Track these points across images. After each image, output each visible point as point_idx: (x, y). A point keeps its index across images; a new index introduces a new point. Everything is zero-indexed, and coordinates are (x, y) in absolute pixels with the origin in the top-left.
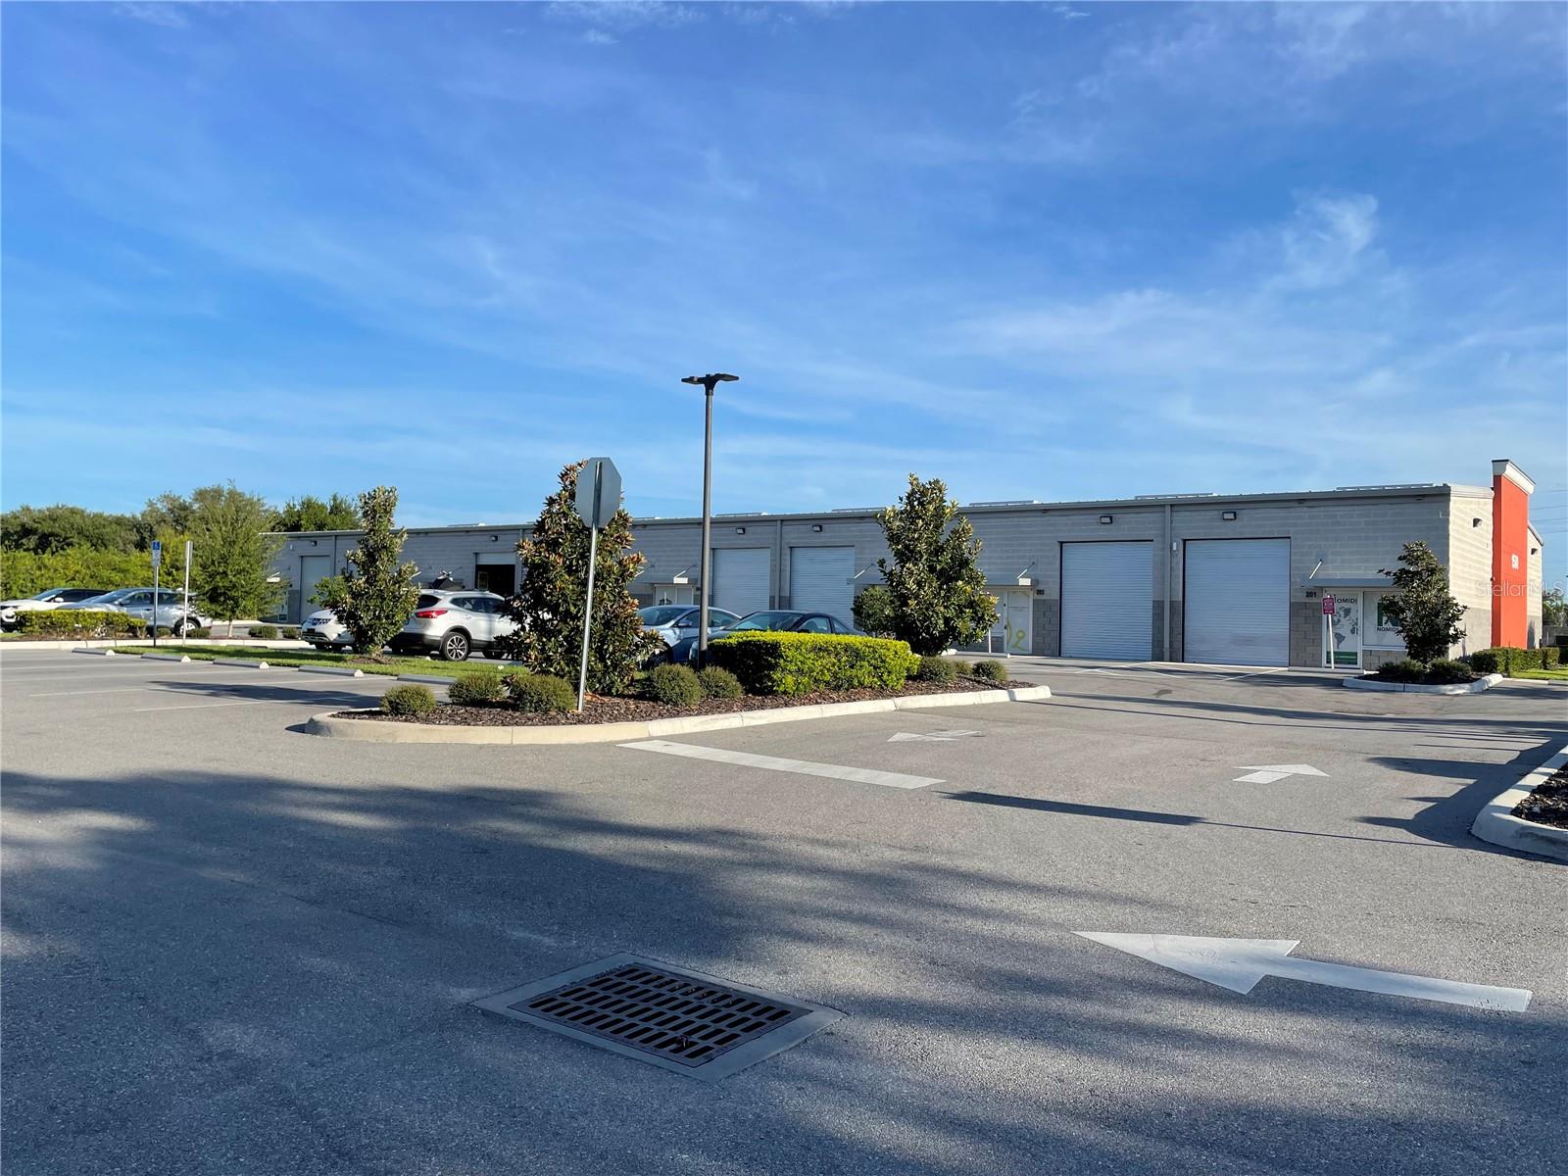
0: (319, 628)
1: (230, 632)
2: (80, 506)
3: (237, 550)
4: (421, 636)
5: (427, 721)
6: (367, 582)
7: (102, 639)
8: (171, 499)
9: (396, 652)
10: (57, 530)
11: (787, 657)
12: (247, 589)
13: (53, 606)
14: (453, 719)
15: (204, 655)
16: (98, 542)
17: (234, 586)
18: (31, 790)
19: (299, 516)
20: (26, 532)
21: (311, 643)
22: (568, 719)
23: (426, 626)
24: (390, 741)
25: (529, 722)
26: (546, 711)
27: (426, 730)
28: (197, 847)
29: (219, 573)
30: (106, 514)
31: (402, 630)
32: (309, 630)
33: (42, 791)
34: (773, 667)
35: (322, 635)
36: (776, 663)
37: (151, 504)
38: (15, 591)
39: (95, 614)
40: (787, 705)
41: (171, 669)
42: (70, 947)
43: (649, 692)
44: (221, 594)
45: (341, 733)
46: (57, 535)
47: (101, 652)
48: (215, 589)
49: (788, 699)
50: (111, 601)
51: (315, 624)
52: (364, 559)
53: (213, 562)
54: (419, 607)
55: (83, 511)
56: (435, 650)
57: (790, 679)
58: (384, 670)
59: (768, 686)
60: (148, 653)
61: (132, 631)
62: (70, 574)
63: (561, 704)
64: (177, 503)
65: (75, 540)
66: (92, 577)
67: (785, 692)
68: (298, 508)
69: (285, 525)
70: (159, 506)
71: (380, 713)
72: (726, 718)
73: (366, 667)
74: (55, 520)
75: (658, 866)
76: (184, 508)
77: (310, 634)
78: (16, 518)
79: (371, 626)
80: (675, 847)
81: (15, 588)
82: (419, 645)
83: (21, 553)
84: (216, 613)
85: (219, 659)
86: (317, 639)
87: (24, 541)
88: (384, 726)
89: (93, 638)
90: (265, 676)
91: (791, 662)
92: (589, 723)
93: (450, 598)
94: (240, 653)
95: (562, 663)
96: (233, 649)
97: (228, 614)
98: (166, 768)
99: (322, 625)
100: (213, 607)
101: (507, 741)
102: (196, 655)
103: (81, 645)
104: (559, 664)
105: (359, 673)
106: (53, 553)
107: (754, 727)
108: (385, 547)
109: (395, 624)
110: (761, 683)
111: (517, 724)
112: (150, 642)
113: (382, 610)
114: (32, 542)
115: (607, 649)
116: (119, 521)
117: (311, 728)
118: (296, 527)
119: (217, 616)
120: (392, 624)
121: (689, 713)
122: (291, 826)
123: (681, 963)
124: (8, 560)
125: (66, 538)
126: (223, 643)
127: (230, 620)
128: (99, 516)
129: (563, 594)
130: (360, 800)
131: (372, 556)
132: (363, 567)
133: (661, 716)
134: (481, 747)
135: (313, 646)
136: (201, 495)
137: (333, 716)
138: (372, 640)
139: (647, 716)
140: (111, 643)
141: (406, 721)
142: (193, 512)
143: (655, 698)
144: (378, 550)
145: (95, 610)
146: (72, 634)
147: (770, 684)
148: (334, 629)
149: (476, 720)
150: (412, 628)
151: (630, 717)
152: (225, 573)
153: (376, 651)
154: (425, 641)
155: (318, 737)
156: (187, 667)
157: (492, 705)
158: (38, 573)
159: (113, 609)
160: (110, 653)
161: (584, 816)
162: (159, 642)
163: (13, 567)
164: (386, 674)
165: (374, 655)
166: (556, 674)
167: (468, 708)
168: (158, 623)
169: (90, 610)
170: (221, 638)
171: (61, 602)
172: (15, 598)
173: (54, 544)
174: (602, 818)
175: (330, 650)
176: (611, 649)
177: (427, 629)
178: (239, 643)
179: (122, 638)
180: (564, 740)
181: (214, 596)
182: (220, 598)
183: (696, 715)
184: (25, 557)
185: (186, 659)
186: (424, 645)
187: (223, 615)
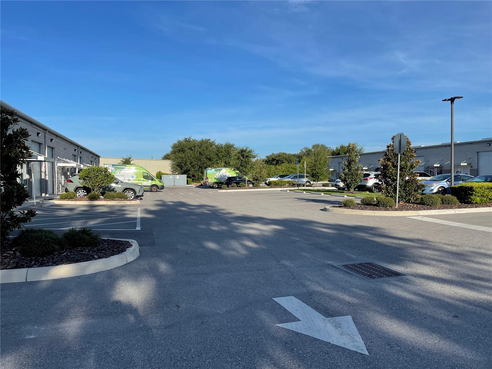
0: (338, 184)
1: (318, 185)
2: (285, 152)
3: (318, 163)
4: (365, 186)
5: (352, 209)
6: (348, 170)
7: (287, 187)
8: (306, 148)
9: (359, 190)
10: (280, 159)
11: (477, 191)
12: (321, 173)
13: (277, 179)
14: (359, 209)
15: (309, 191)
16: (290, 161)
17: (318, 173)
18: (264, 221)
19: (340, 151)
20: (273, 160)
21: (336, 188)
22: (392, 209)
23: (367, 182)
24: (343, 213)
25: (381, 210)
26: (386, 207)
27: (351, 211)
28: (291, 233)
29: (314, 169)
30: (291, 154)
31: (359, 184)
32: (335, 184)
33: (266, 221)
34: (472, 194)
35: (339, 186)
36: (472, 193)
37: (301, 150)
38: (271, 176)
39: (285, 181)
40: (476, 207)
41: (301, 195)
42: (264, 247)
43: (422, 202)
44: (315, 175)
45: (331, 211)
46: (280, 160)
47: (286, 191)
48: (313, 174)
49: (477, 205)
50: (289, 178)
51: (337, 183)
52: (347, 164)
53: (312, 167)
54: (364, 177)
55: (286, 153)
56: (370, 190)
57: (478, 199)
58: (353, 195)
59: (469, 201)
60: (296, 191)
61: (294, 185)
62: (283, 170)
63: (391, 205)
64: (308, 150)
65: (284, 161)
66: (288, 171)
67: (476, 203)
68: (339, 148)
69: (336, 153)
70: (304, 151)
71: (342, 206)
72: (449, 211)
73: (348, 195)
74: (279, 156)
75: (393, 245)
76: (310, 151)
77: (336, 186)
78: (271, 156)
79: (350, 183)
80: (401, 242)
81: (271, 175)
82: (365, 188)
83: (272, 166)
84: (314, 180)
85: (312, 192)
86: (337, 187)
87: (273, 162)
88: (341, 210)
89: (285, 187)
90: (323, 197)
91: (478, 193)
92: (399, 211)
93: (374, 174)
94: (318, 191)
95: (393, 193)
96: (317, 190)
97: (317, 180)
98: (291, 217)
99: (339, 183)
100: (313, 178)
101: (373, 215)
102: (308, 191)
103: (282, 189)
104: (392, 194)
105: (346, 196)
106: (279, 165)
107: (459, 214)
108: (353, 160)
109: (357, 182)
110: (467, 200)
111: (377, 210)
112: (297, 188)
113: (353, 178)
114: (274, 162)
115: (407, 189)
116: (294, 155)
117: (325, 210)
118: (339, 154)
119: (314, 181)
120: (356, 182)
121: (435, 209)
122: (312, 230)
123: (382, 264)
124: (269, 167)
125: (282, 161)
126: (315, 188)
127: (317, 182)
128: (290, 154)
129: (392, 174)
130: (329, 226)
131: (350, 163)
132: (347, 166)
133: (424, 209)
134: (366, 216)
135: (337, 189)
136: (314, 147)
137: (330, 207)
138: (351, 187)
139: (420, 209)
140: (289, 188)
141: (347, 208)
142: (312, 152)
143: (424, 204)
144: (352, 161)
145: (286, 180)
146: (281, 186)
147: (470, 200)
148: (341, 184)
149: (366, 209)
150: (362, 183)
151: (413, 209)
152: (315, 169)
153: (352, 190)
154: (367, 187)
155: (326, 212)
156: (305, 194)
157: (372, 205)
158: (276, 171)
159: (290, 180)
160: (288, 191)
161: (382, 233)
162: (299, 188)
163: (270, 169)
164: (354, 197)
165: (351, 191)
166: (391, 197)
167: (365, 206)
168: (299, 183)
169: (285, 180)
170: (315, 187)
171: (279, 178)
172: (271, 177)
173: (280, 163)
174: (386, 234)
175: (341, 190)
176: (408, 189)
177: (367, 184)
178: (320, 188)
179: (292, 187)
180: (390, 215)
181: (313, 176)
182: (315, 176)
183: (438, 209)
184: (273, 167)
185: (305, 192)
186: (366, 188)
187: (315, 181)
